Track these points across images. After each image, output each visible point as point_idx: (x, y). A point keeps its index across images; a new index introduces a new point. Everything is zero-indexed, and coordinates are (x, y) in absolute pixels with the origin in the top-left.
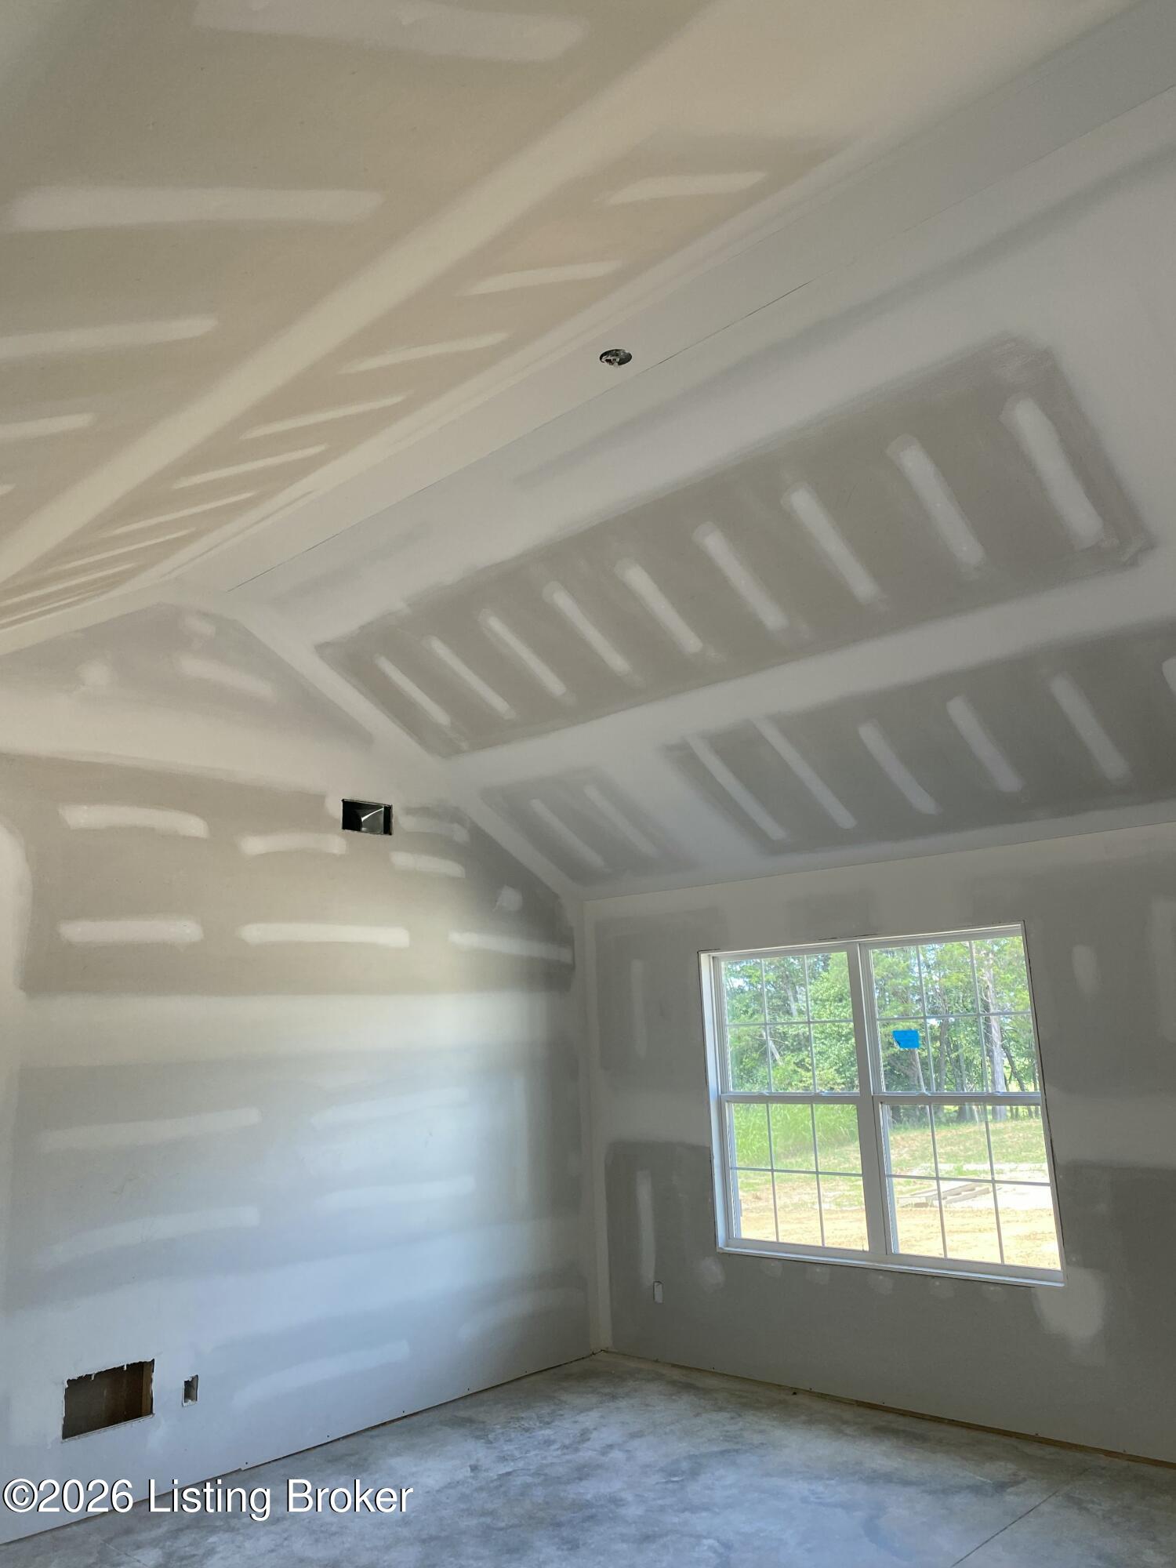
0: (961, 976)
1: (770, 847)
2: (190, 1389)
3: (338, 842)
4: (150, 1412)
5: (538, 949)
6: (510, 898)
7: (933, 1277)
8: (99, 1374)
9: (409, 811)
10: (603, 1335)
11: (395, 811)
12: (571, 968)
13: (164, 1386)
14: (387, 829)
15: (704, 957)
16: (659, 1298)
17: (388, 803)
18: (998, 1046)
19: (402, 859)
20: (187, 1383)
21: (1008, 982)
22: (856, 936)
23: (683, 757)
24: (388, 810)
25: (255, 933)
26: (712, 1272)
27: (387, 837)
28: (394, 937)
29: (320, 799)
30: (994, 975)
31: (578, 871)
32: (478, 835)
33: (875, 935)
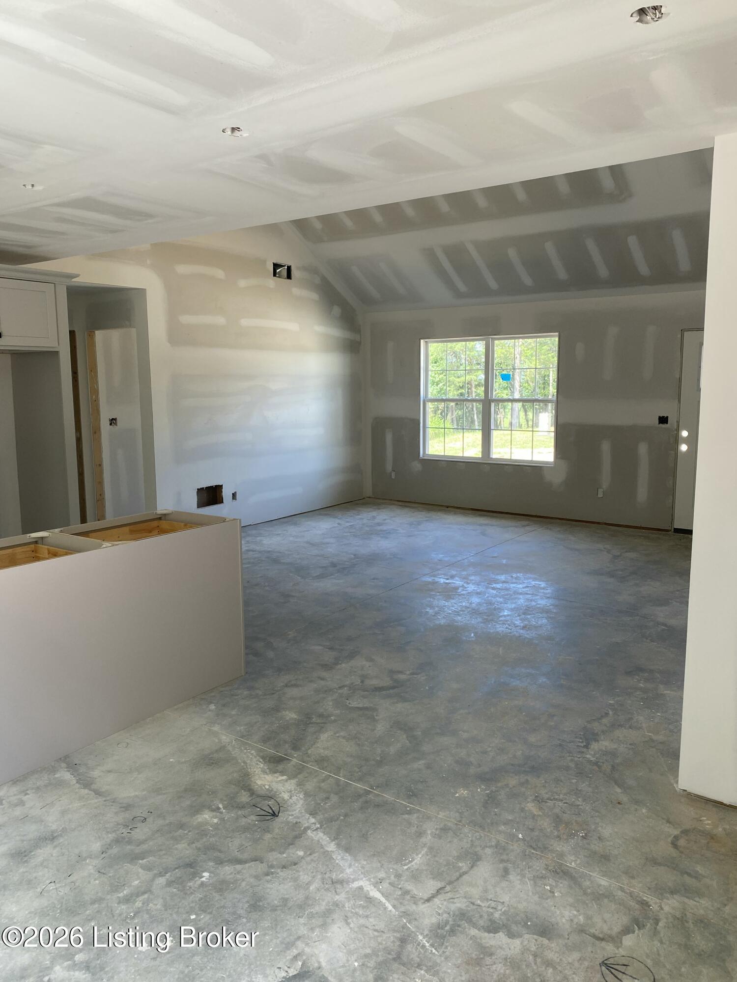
0: (503, 351)
1: (459, 295)
2: (234, 496)
3: (272, 282)
4: (222, 502)
5: (347, 335)
6: (337, 310)
7: (506, 465)
8: (206, 487)
9: (298, 268)
10: (368, 491)
11: (293, 268)
12: (360, 343)
13: (226, 493)
14: (289, 276)
15: (422, 341)
16: (393, 477)
17: (289, 264)
18: (518, 390)
19: (296, 291)
20: (233, 494)
21: (528, 355)
22: (491, 335)
23: (430, 254)
24: (289, 268)
25: (244, 322)
26: (417, 466)
27: (289, 280)
28: (293, 326)
29: (264, 262)
30: (521, 351)
31: (366, 300)
32: (324, 279)
33: (499, 335)
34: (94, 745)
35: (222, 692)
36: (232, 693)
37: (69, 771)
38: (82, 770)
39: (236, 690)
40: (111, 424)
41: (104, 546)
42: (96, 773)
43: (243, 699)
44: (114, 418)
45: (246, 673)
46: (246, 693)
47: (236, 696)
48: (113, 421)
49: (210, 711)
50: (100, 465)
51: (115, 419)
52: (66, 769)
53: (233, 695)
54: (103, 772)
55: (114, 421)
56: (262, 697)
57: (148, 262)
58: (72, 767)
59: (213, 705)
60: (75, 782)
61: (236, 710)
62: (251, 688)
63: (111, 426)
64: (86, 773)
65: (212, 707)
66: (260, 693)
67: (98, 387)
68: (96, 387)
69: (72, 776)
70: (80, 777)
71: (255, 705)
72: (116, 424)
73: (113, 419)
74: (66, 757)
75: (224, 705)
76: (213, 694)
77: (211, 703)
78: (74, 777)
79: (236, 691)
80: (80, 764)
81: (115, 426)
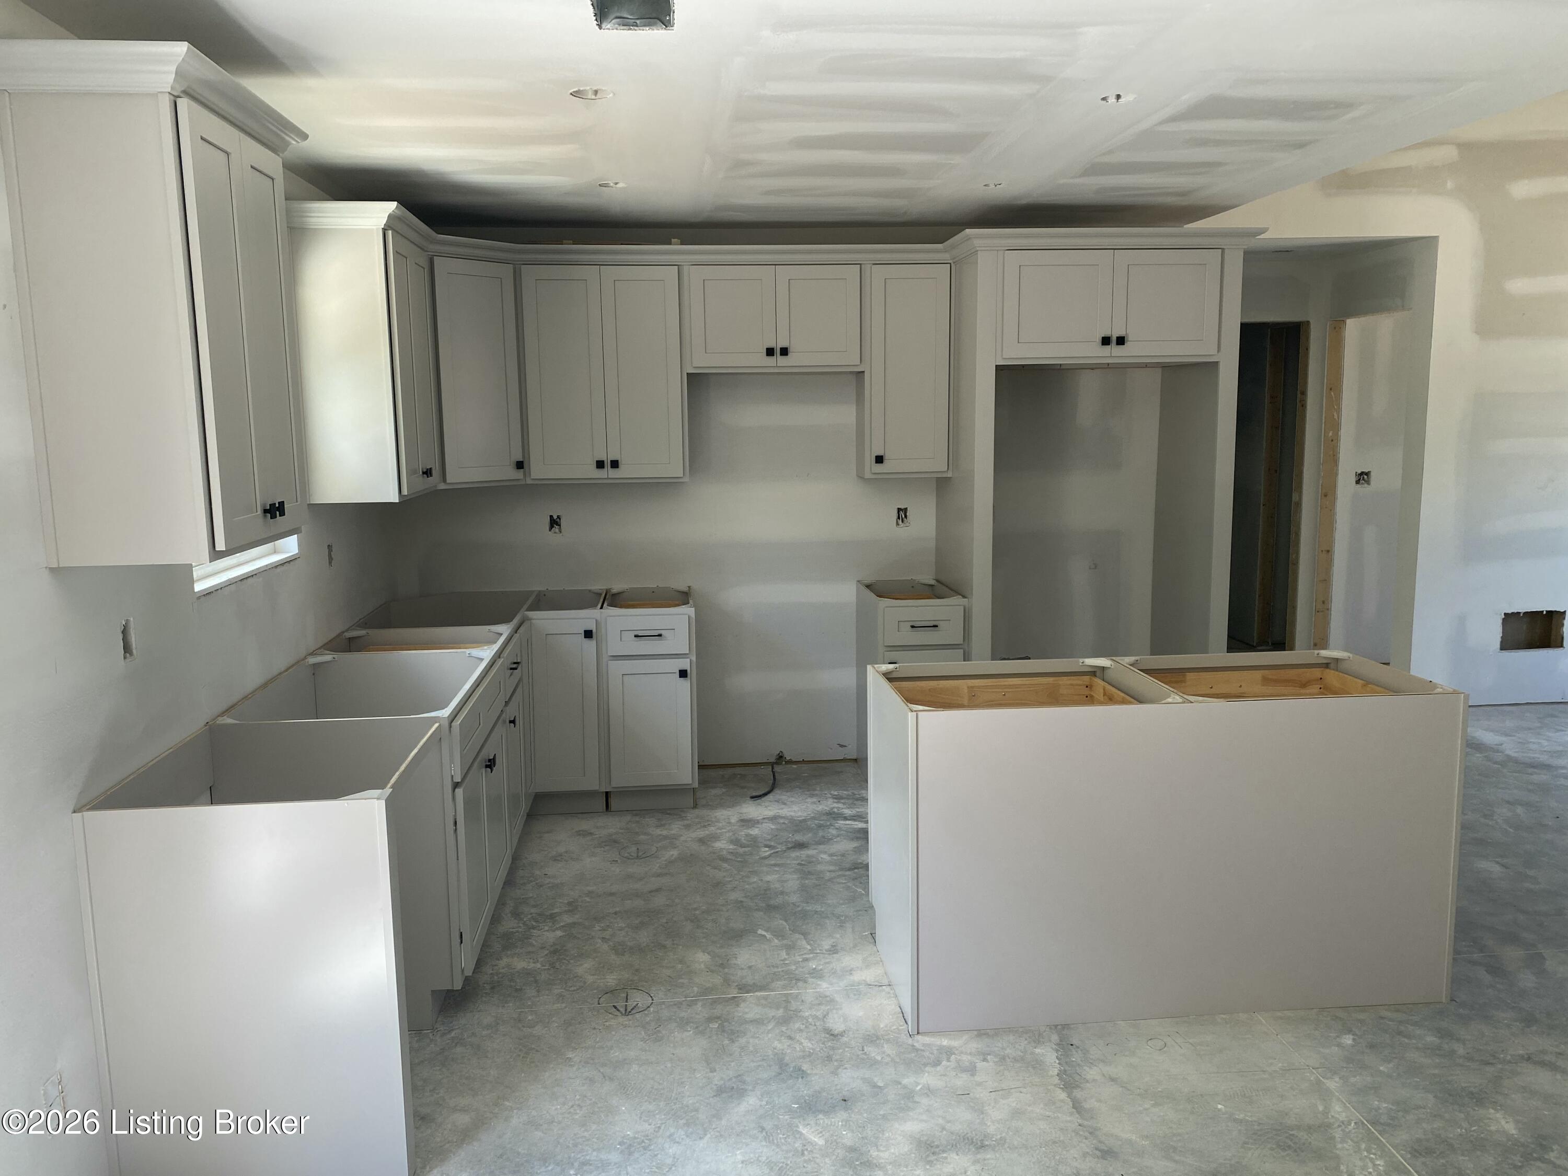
4: (1562, 646)
8: (1526, 613)
34: (1115, 1024)
35: (1382, 1018)
36: (1402, 1028)
37: (1057, 1051)
38: (1076, 1057)
39: (1412, 1025)
40: (1358, 482)
41: (1170, 700)
42: (1092, 1073)
43: (1417, 1048)
44: (1366, 471)
45: (1452, 1000)
46: (1431, 1039)
47: (1405, 1037)
48: (1363, 477)
49: (1339, 1045)
50: (1328, 551)
51: (1368, 474)
52: (1054, 1047)
53: (1400, 1033)
54: (1104, 1075)
55: (1365, 477)
56: (1461, 1061)
57: (1450, 185)
58: (1065, 1047)
59: (1351, 1037)
60: (1056, 1071)
61: (1391, 1065)
62: (1444, 1034)
63: (1358, 486)
64: (1079, 1065)
65: (1348, 1040)
66: (1461, 1051)
67: (1339, 417)
68: (1336, 417)
69: (1057, 1062)
70: (1067, 1068)
71: (1436, 1071)
72: (1368, 482)
73: (1362, 473)
74: (1065, 1026)
75: (1372, 1046)
76: (1362, 1016)
77: (1350, 1031)
78: (1059, 1064)
79: (1411, 1028)
80: (1078, 1047)
81: (1366, 485)
